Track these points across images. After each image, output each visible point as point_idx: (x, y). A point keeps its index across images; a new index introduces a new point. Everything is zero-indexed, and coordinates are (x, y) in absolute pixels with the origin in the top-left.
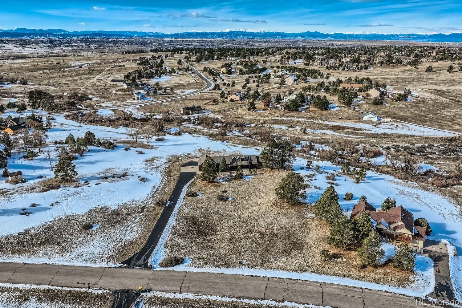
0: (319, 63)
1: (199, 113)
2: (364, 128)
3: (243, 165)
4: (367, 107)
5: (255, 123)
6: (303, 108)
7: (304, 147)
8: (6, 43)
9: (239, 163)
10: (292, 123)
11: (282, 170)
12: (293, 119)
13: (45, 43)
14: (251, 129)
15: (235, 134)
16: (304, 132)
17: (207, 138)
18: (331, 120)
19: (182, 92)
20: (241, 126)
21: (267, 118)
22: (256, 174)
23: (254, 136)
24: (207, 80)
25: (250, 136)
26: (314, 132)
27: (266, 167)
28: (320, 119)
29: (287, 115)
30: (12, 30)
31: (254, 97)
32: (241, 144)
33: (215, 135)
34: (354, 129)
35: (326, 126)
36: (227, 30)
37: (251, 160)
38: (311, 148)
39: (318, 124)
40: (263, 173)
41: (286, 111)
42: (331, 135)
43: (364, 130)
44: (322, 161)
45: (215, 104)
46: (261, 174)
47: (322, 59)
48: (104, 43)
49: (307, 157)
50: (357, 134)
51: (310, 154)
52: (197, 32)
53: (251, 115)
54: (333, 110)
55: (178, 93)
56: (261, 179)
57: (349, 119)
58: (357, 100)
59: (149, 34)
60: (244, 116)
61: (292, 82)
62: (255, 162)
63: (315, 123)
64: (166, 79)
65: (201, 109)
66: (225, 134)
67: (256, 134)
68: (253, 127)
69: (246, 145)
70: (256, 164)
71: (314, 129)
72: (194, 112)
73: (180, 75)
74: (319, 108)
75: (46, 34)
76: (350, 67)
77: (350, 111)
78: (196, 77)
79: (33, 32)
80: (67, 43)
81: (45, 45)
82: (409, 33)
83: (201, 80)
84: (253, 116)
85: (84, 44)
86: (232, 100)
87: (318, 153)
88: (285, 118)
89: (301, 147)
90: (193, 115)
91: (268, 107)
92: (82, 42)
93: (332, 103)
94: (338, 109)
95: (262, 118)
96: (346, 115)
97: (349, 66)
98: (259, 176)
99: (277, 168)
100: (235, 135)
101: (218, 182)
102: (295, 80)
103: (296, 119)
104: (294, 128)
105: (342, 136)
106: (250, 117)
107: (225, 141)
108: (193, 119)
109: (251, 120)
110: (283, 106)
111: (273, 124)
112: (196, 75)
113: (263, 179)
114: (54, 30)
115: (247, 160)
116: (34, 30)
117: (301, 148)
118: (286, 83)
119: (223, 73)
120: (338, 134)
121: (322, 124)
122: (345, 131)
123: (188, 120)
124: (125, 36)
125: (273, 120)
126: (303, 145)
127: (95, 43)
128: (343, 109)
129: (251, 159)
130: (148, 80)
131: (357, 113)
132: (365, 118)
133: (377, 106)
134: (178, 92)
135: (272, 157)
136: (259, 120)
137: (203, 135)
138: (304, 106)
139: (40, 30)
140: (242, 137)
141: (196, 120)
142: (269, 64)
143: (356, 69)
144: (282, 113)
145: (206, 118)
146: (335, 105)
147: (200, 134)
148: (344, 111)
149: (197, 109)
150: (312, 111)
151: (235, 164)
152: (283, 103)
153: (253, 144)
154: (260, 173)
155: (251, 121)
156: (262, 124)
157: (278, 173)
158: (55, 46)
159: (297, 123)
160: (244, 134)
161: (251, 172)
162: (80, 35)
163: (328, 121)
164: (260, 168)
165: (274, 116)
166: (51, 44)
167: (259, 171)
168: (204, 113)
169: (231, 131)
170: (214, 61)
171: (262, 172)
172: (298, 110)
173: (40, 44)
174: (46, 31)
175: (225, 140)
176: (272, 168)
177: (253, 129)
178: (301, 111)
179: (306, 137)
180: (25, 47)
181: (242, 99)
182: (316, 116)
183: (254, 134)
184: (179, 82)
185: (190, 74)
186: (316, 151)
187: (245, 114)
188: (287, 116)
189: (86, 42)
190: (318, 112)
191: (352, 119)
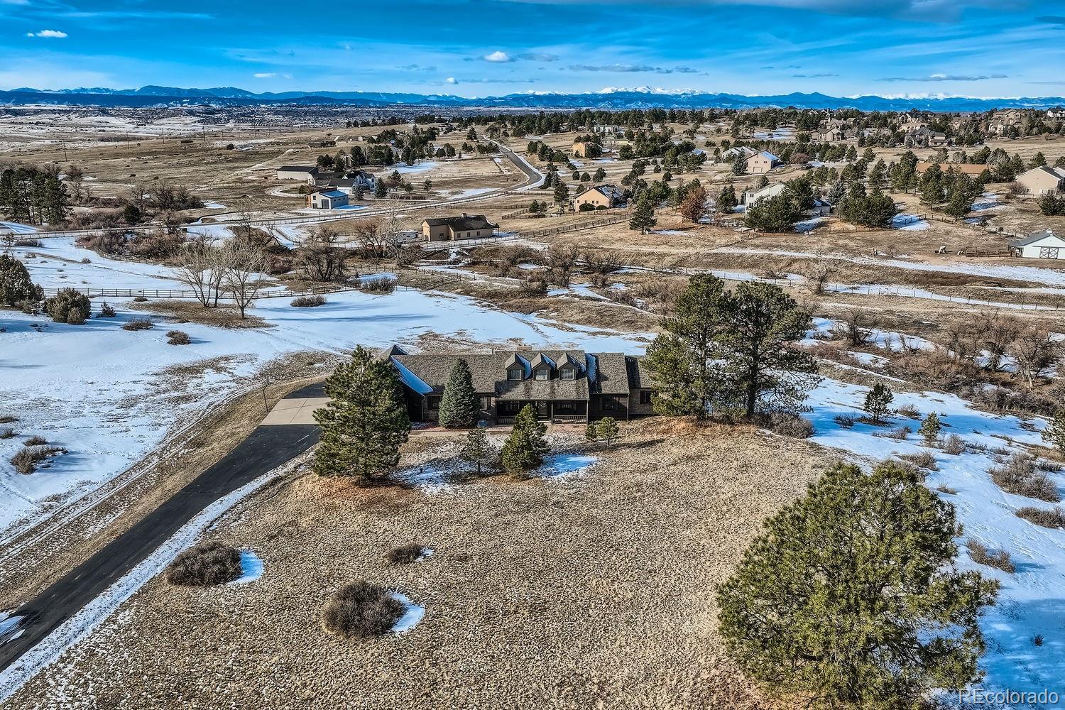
0: (838, 134)
1: (479, 236)
2: (1037, 280)
3: (560, 396)
4: (1025, 221)
5: (651, 264)
6: (807, 222)
7: (825, 338)
8: (112, 116)
9: (541, 389)
10: (773, 265)
11: (753, 429)
12: (777, 253)
13: (194, 116)
14: (635, 279)
15: (576, 293)
16: (820, 291)
17: (473, 302)
18: (906, 256)
19: (453, 193)
20: (601, 271)
21: (691, 250)
22: (616, 447)
23: (640, 301)
24: (531, 170)
25: (625, 299)
26: (854, 291)
27: (672, 410)
28: (867, 253)
29: (757, 241)
30: (133, 90)
31: (652, 195)
32: (590, 322)
33: (506, 296)
34: (1000, 283)
35: (893, 275)
36: (607, 91)
37: (600, 377)
38: (857, 341)
39: (865, 267)
40: (652, 443)
41: (752, 231)
42: (920, 301)
43: (1040, 285)
44: (919, 390)
45: (535, 217)
46: (641, 445)
47: (844, 127)
48: (325, 116)
49: (847, 373)
50: (1021, 299)
51: (854, 363)
52: (537, 93)
53: (641, 243)
54: (908, 228)
55: (443, 196)
56: (639, 477)
57: (971, 254)
58: (983, 201)
59: (429, 99)
60: (616, 246)
61: (768, 167)
62: (616, 384)
63: (853, 265)
64: (427, 169)
65: (488, 226)
66: (542, 292)
67: (650, 293)
68: (641, 276)
69: (608, 325)
70: (624, 396)
71: (854, 282)
72: (464, 234)
73: (465, 160)
74: (860, 223)
75: (204, 98)
76: (927, 139)
77: (968, 232)
78: (505, 164)
79: (176, 95)
80: (244, 116)
81: (195, 119)
82: (1044, 97)
83: (517, 170)
84: (645, 245)
85: (281, 118)
86: (586, 207)
87: (886, 360)
88: (748, 251)
89: (815, 337)
90: (458, 243)
91: (695, 220)
92: (277, 113)
93: (901, 211)
94: (923, 226)
95: (674, 251)
96: (955, 243)
97: (923, 137)
98: (627, 455)
99: (727, 420)
100: (575, 296)
101: (406, 487)
102: (775, 164)
103: (787, 253)
104: (780, 278)
105: (963, 305)
106: (634, 248)
107: (535, 314)
108: (456, 250)
109: (639, 255)
110: (743, 219)
111: (708, 265)
112: (506, 160)
113: (650, 478)
114: (222, 90)
115: (580, 375)
116: (178, 90)
117: (814, 342)
118: (749, 170)
119: (577, 156)
120: (947, 299)
121: (879, 268)
122: (969, 287)
123: (441, 255)
124: (375, 102)
125: (709, 254)
126: (822, 329)
127: (305, 115)
128: (942, 227)
129: (598, 372)
130: (378, 171)
131: (992, 237)
132: (1031, 251)
133: (1056, 218)
134: (444, 193)
135: (701, 361)
136: (662, 256)
137: (467, 293)
138: (809, 217)
139: (191, 91)
140: (599, 300)
141: (463, 255)
142: (701, 138)
143: (945, 144)
144: (738, 237)
145: (497, 250)
146: (914, 217)
147: (459, 290)
148: (948, 233)
149: (473, 224)
150: (836, 232)
151: (517, 394)
152: (741, 211)
153: (631, 324)
154: (638, 438)
155: (638, 259)
156: (673, 266)
157: (730, 443)
158: (217, 121)
159: (790, 265)
160: (608, 294)
161: (591, 435)
162: (276, 101)
163: (898, 259)
164: (640, 416)
165: (712, 244)
166: (209, 116)
167: (630, 431)
168: (494, 236)
169: (565, 284)
170: (560, 135)
171: (648, 438)
172: (790, 230)
173: (183, 118)
174: (205, 91)
175: (537, 309)
176: (702, 418)
177: (641, 280)
178: (802, 232)
179: (828, 305)
180: (152, 123)
181: (616, 203)
182: (852, 244)
183: (641, 295)
184: (456, 175)
185: (492, 159)
186: (877, 351)
187: (621, 240)
188: (757, 246)
189: (287, 113)
190: (859, 234)
191: (981, 254)
